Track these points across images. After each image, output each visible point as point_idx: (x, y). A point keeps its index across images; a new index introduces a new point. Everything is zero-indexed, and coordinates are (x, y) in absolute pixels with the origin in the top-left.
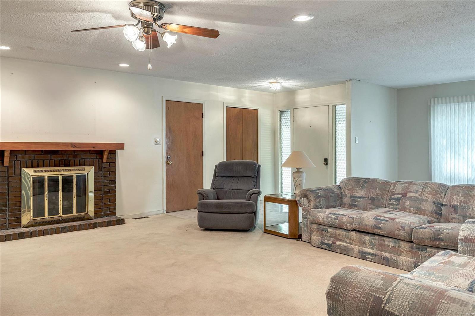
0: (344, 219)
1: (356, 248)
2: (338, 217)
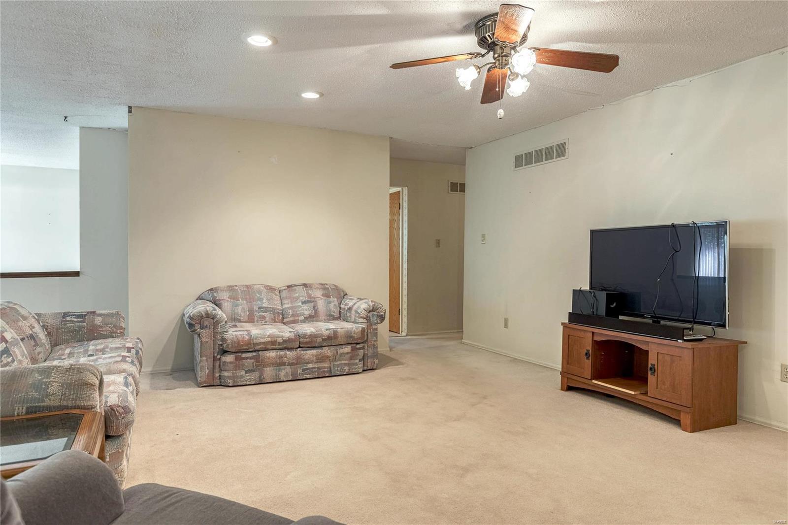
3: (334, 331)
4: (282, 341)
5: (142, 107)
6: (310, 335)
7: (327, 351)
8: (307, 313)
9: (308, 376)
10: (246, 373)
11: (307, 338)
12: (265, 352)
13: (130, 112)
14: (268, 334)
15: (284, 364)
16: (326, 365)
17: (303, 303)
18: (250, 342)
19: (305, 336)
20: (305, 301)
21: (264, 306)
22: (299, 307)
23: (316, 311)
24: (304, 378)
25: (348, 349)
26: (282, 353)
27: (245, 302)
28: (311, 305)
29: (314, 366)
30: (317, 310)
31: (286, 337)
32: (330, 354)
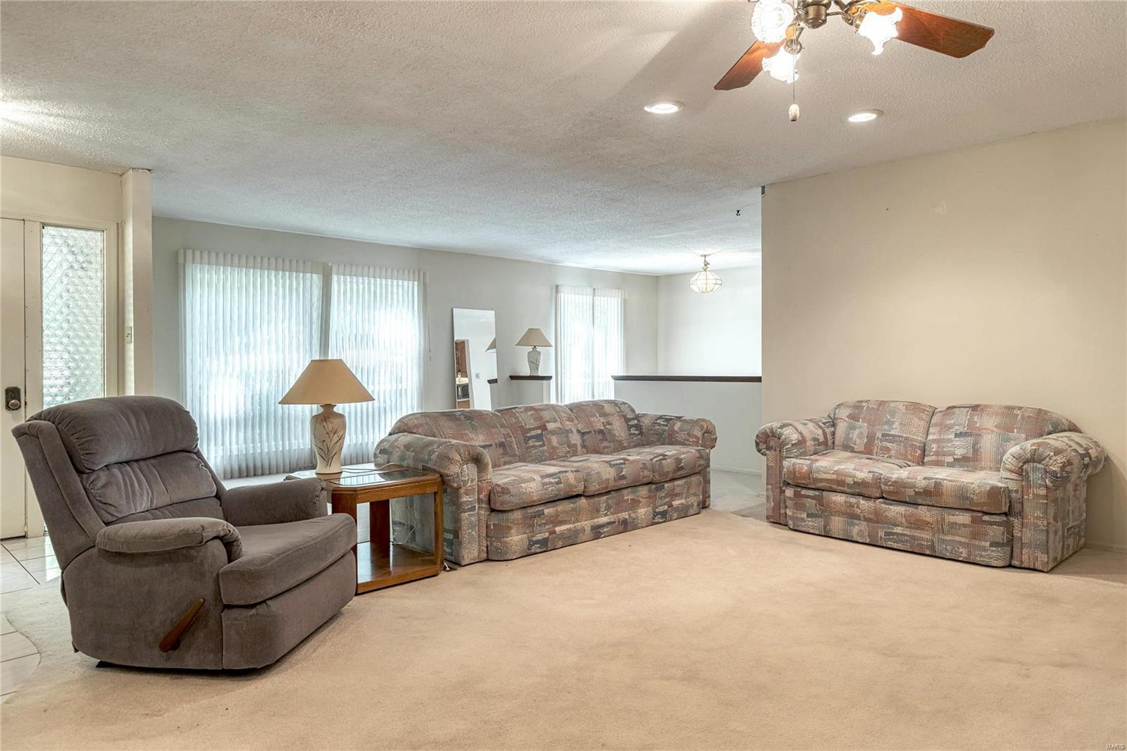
0: (571, 477)
1: (586, 524)
2: (559, 478)
3: (936, 482)
4: (852, 482)
5: (774, 184)
6: (896, 482)
7: (924, 513)
8: (959, 452)
9: (895, 546)
10: (808, 516)
11: (890, 485)
12: (832, 493)
13: (763, 193)
14: (835, 469)
15: (857, 517)
16: (926, 535)
17: (956, 436)
18: (809, 476)
19: (887, 481)
20: (961, 433)
21: (892, 432)
22: (950, 440)
23: (976, 450)
24: (888, 546)
25: (964, 518)
26: (853, 500)
27: (866, 424)
28: (970, 440)
29: (905, 533)
30: (978, 450)
31: (859, 477)
32: (930, 520)
